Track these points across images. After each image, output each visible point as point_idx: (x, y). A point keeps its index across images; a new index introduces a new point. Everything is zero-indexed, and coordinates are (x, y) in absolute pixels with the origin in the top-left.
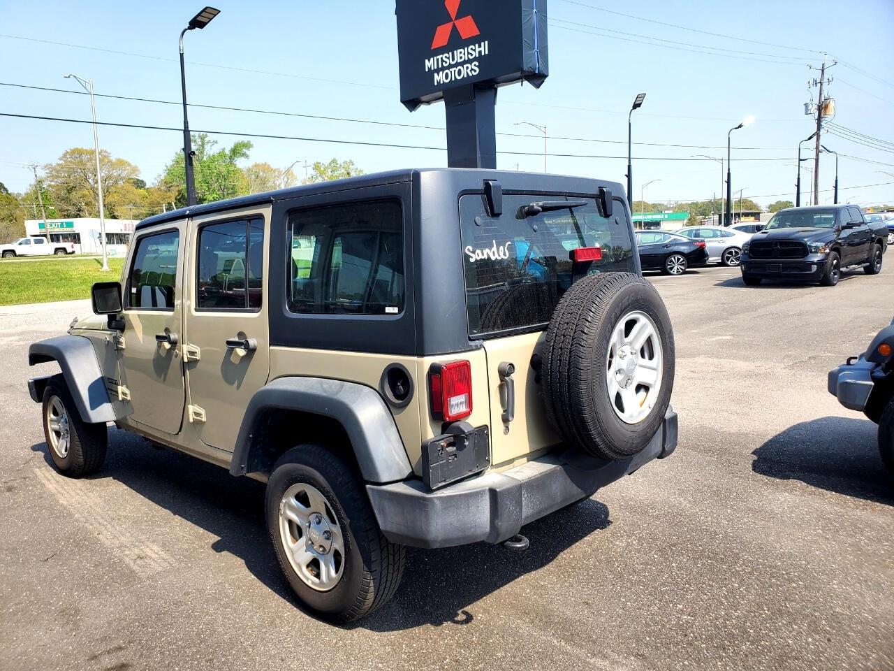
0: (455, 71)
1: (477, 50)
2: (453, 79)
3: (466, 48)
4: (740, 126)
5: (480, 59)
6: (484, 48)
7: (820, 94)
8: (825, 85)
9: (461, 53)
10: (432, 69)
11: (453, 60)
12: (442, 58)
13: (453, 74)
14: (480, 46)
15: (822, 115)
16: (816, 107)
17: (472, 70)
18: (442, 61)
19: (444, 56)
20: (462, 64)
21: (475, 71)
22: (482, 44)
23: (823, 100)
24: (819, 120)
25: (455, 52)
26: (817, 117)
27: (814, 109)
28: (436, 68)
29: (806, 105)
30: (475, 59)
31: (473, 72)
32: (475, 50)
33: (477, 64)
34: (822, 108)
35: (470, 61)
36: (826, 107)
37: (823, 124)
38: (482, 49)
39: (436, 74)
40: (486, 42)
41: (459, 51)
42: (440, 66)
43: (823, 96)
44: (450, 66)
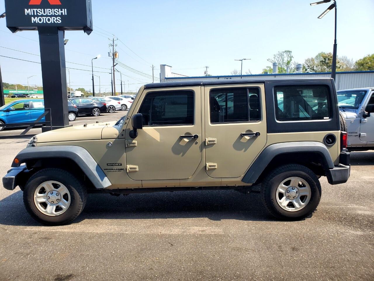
0: (46, 19)
1: (60, 12)
2: (45, 22)
3: (53, 10)
4: (96, 58)
5: (62, 16)
6: (64, 12)
7: (113, 50)
8: (115, 46)
9: (49, 11)
10: (30, 14)
11: (44, 13)
12: (37, 11)
13: (44, 20)
14: (62, 10)
15: (114, 58)
16: (112, 54)
17: (57, 20)
18: (37, 12)
19: (38, 10)
20: (51, 16)
21: (59, 21)
22: (63, 10)
23: (114, 52)
24: (114, 59)
25: (46, 10)
26: (112, 58)
27: (111, 54)
28: (32, 14)
29: (109, 53)
30: (59, 16)
31: (57, 21)
32: (58, 11)
33: (60, 18)
34: (114, 55)
35: (56, 16)
36: (116, 55)
37: (115, 61)
38: (63, 12)
39: (33, 18)
40: (66, 10)
41: (48, 10)
42: (35, 14)
43: (114, 50)
44: (42, 16)
